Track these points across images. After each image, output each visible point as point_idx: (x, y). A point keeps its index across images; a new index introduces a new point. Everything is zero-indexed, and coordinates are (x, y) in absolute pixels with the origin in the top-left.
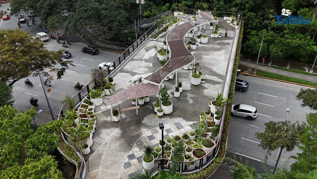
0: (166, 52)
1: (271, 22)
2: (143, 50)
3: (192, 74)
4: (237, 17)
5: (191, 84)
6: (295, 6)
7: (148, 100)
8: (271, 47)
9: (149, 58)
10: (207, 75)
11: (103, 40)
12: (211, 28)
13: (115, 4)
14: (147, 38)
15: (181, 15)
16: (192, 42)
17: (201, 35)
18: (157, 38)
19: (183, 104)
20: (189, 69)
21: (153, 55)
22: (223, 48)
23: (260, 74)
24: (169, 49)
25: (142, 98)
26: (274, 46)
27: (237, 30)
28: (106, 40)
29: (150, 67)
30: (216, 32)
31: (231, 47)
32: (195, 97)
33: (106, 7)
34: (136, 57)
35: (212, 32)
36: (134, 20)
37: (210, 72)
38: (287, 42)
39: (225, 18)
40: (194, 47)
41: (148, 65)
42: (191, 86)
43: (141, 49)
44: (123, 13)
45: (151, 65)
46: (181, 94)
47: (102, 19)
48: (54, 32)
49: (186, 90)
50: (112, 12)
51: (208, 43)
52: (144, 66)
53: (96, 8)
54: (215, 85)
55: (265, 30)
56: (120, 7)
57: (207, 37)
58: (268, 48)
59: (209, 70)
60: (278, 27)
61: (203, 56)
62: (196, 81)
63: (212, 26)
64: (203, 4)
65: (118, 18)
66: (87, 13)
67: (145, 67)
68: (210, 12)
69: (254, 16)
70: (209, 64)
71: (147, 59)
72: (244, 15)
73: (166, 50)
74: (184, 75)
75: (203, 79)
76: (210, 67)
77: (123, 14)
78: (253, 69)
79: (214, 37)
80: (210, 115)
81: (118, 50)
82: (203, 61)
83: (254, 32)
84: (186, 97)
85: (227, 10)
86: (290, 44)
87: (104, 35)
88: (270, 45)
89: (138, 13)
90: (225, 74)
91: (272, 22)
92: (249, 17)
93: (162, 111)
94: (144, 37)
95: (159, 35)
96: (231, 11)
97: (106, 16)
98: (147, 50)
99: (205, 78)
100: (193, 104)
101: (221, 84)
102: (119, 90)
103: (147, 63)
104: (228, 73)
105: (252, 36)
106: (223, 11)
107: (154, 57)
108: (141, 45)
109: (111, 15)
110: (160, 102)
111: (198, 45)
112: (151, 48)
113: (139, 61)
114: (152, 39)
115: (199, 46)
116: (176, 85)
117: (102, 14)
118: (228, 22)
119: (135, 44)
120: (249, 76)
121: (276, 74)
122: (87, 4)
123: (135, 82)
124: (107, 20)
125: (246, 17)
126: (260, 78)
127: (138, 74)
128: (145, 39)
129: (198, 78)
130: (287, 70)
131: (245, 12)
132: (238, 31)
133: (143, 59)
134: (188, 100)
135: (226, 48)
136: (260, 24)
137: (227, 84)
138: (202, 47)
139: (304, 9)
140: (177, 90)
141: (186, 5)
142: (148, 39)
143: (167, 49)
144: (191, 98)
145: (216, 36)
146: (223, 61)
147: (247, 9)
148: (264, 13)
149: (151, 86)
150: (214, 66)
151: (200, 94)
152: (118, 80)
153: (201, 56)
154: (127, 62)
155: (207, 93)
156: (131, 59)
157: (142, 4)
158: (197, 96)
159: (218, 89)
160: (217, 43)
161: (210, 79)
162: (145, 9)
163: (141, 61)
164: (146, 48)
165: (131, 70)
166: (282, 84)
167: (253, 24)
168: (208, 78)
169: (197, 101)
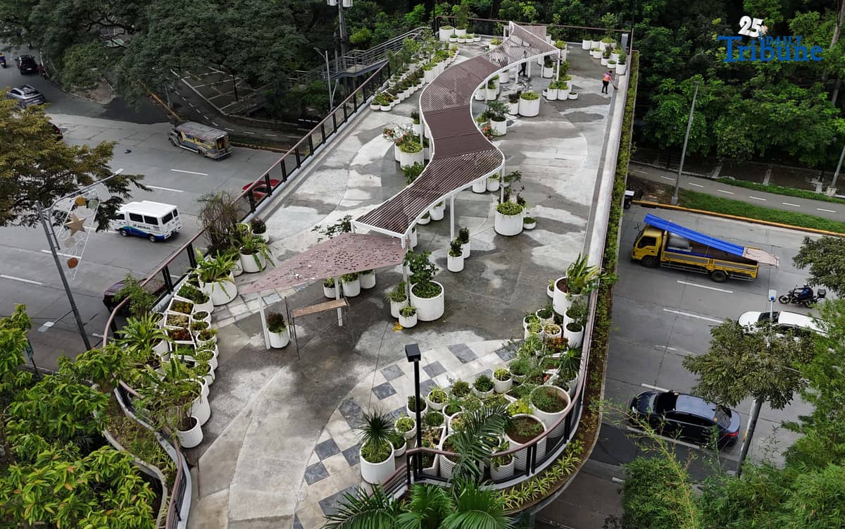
0: (419, 142)
1: (717, 55)
2: (352, 140)
3: (498, 203)
4: (619, 40)
5: (495, 234)
6: (780, 7)
7: (371, 281)
8: (717, 126)
9: (370, 162)
10: (538, 207)
11: (234, 116)
12: (549, 72)
13: (265, 8)
14: (364, 106)
15: (461, 38)
16: (495, 112)
17: (519, 92)
18: (392, 104)
19: (473, 291)
20: (487, 192)
21: (383, 154)
22: (582, 130)
23: (689, 202)
24: (429, 134)
25: (354, 277)
26: (726, 123)
27: (620, 77)
28: (244, 113)
29: (374, 188)
30: (561, 83)
31: (606, 127)
32: (507, 270)
33: (237, 16)
34: (331, 161)
35: (551, 84)
36: (324, 54)
37: (550, 200)
38: (762, 110)
39: (586, 44)
40: (499, 127)
41: (368, 182)
42: (495, 238)
43: (345, 137)
44: (290, 33)
45: (377, 181)
46: (468, 262)
47: (228, 53)
48: (84, 94)
49: (482, 249)
50: (259, 31)
51: (540, 116)
52: (356, 185)
53: (209, 19)
54: (565, 233)
55: (699, 76)
56: (280, 15)
57: (537, 98)
58: (709, 129)
59: (544, 192)
60: (735, 68)
61: (528, 154)
62: (511, 225)
63: (551, 67)
64: (521, 4)
65: (277, 47)
66: (183, 33)
67: (360, 188)
68: (544, 28)
69: (669, 36)
70: (545, 175)
71: (366, 165)
72: (639, 35)
73: (419, 137)
74: (475, 209)
75: (529, 218)
76: (548, 183)
77: (292, 36)
78: (671, 190)
79: (557, 99)
80: (551, 319)
81: (280, 142)
82: (527, 167)
83: (668, 83)
84: (483, 271)
85: (591, 21)
86: (770, 117)
87: (237, 100)
88: (716, 118)
89: (335, 34)
90: (590, 203)
91: (719, 52)
92: (654, 40)
93: (414, 313)
94: (355, 103)
95: (399, 95)
96: (603, 25)
97: (239, 44)
98: (365, 139)
99: (535, 216)
100: (502, 290)
101: (579, 232)
102: (282, 256)
103: (366, 178)
104: (600, 200)
105: (665, 94)
106: (582, 25)
107: (385, 158)
108: (344, 124)
109: (254, 40)
110: (406, 288)
111: (510, 122)
112: (375, 133)
113: (343, 172)
114: (376, 107)
115: (513, 125)
116: (453, 237)
117: (229, 37)
118: (596, 55)
119: (328, 120)
120: (657, 209)
121: (735, 202)
122: (183, 8)
123: (333, 232)
124: (244, 54)
125: (645, 42)
126: (694, 215)
127: (340, 209)
128: (356, 109)
129: (515, 214)
130: (765, 190)
131: (642, 25)
132: (622, 82)
133: (351, 165)
134: (488, 280)
135: (592, 130)
136: (686, 59)
137: (599, 232)
138: (523, 127)
139: (806, 15)
140: (456, 251)
141: (473, 9)
142: (366, 107)
143: (424, 136)
144: (496, 273)
145: (563, 95)
146: (585, 167)
147: (646, 17)
148: (696, 29)
149: (380, 242)
150: (559, 181)
151: (522, 261)
152: (279, 229)
153: (521, 154)
154: (305, 174)
155: (543, 257)
156: (317, 165)
157: (344, 8)
158: (514, 267)
159: (571, 246)
160: (565, 115)
161: (549, 219)
162: (354, 23)
163: (349, 172)
164: (359, 134)
165: (317, 198)
166: (752, 230)
167: (666, 59)
168: (543, 216)
169: (515, 281)
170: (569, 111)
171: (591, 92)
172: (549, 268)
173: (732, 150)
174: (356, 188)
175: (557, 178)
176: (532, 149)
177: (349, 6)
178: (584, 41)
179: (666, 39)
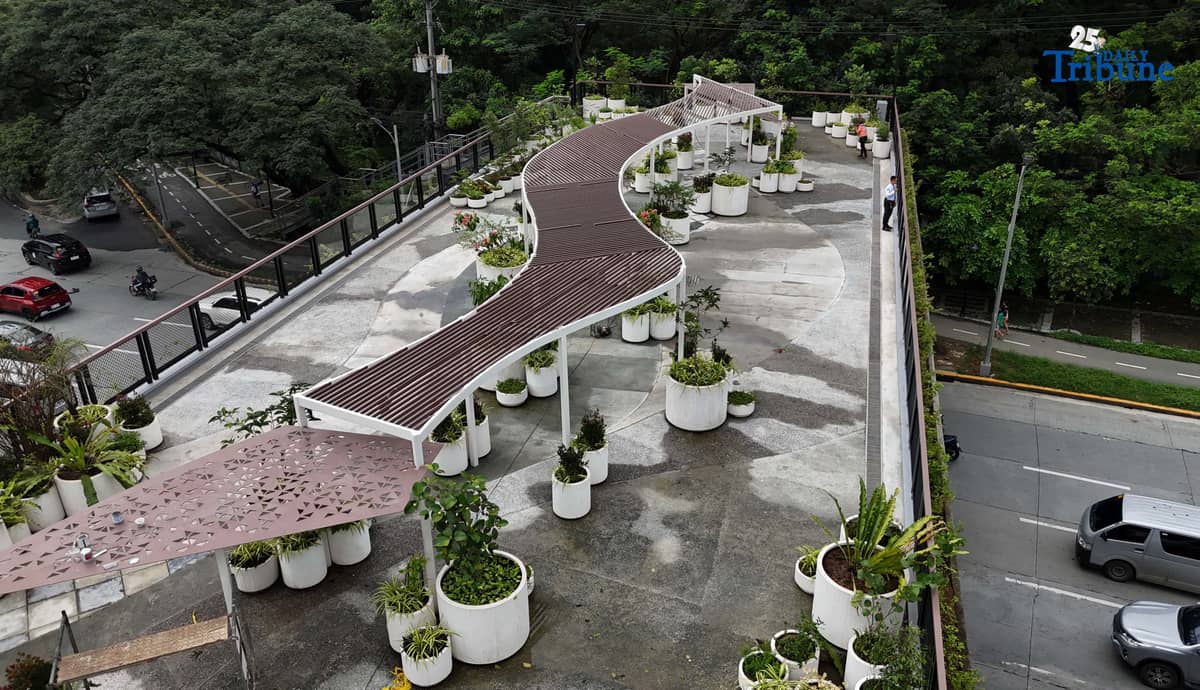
0: (523, 250)
1: (1035, 132)
2: (406, 251)
3: (671, 361)
4: (874, 111)
5: (666, 428)
7: (359, 546)
8: (1047, 244)
9: (428, 288)
10: (758, 371)
11: (262, 239)
12: (761, 153)
13: (297, 56)
14: (438, 199)
15: (617, 112)
16: (668, 203)
17: (712, 176)
18: (489, 197)
19: (611, 571)
20: (651, 341)
21: (456, 274)
22: (828, 236)
23: (1011, 371)
25: (309, 539)
26: (1063, 240)
27: (882, 162)
28: (276, 235)
30: (783, 163)
31: (871, 231)
32: (693, 515)
33: (250, 70)
34: (354, 286)
35: (767, 164)
36: (392, 130)
37: (778, 355)
38: (1130, 213)
39: (818, 118)
40: (676, 229)
41: (415, 322)
42: (666, 435)
43: (392, 247)
45: (433, 320)
46: (602, 494)
47: (232, 127)
48: (43, 209)
49: (637, 462)
50: (283, 92)
51: (750, 214)
52: (388, 329)
53: (201, 74)
54: (819, 426)
55: (1010, 166)
56: (323, 69)
57: (744, 183)
58: (1033, 251)
59: (766, 342)
60: (1071, 150)
61: (731, 274)
62: (700, 408)
63: (765, 144)
64: (711, 63)
65: (311, 117)
66: (155, 94)
67: (395, 334)
68: (751, 86)
69: (950, 105)
70: (767, 310)
71: (418, 294)
72: (905, 105)
74: (626, 374)
75: (741, 394)
76: (775, 325)
78: (975, 353)
79: (778, 191)
83: (958, 178)
84: (637, 517)
85: (825, 86)
86: (1144, 222)
87: (272, 217)
88: (1042, 232)
89: (425, 117)
90: (865, 363)
91: (1039, 127)
92: (929, 111)
94: (420, 190)
95: (501, 183)
98: (426, 251)
99: (753, 388)
100: (683, 569)
101: (852, 424)
103: (414, 315)
104: (884, 358)
105: (952, 195)
106: (810, 90)
107: (460, 280)
108: (396, 226)
109: (273, 106)
110: (429, 575)
111: (697, 224)
112: (449, 240)
113: (370, 305)
114: (461, 202)
115: (701, 229)
116: (567, 437)
118: (836, 132)
120: (956, 382)
121: (1093, 372)
122: (161, 58)
124: (256, 129)
126: (1018, 392)
128: (422, 203)
129: (710, 383)
130: (1138, 351)
131: (908, 89)
132: (887, 168)
133: (391, 292)
134: (648, 541)
135: (848, 236)
136: (980, 141)
137: (892, 420)
138: (719, 231)
139: (1181, 68)
140: (572, 467)
141: (638, 74)
142: (443, 201)
144: (668, 521)
145: (788, 183)
146: (845, 296)
147: (914, 78)
150: (796, 321)
151: (727, 493)
152: (196, 417)
153: (718, 274)
154: (294, 308)
155: (776, 483)
156: (324, 293)
157: (442, 77)
158: (710, 507)
159: (838, 456)
160: (793, 214)
161: (782, 396)
162: (454, 100)
163: (381, 305)
164: (420, 242)
165: (301, 353)
166: (1135, 421)
167: (950, 140)
168: (769, 389)
169: (713, 543)
170: (800, 208)
171: (835, 181)
172: (793, 509)
173: (1080, 283)
174: (387, 333)
175: (793, 317)
176: (738, 265)
177: (445, 72)
178: (815, 113)
179: (947, 110)
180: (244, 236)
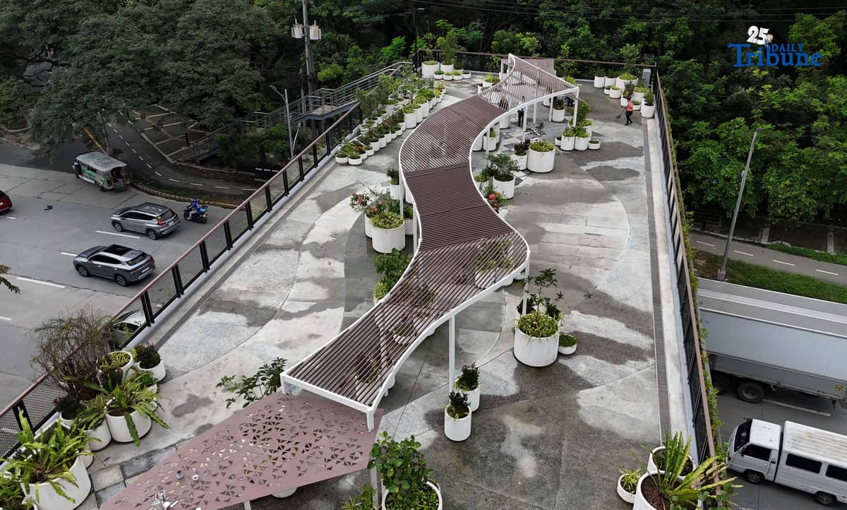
0: (399, 212)
1: (761, 94)
2: (309, 205)
4: (640, 76)
5: (515, 365)
6: (836, 37)
8: (768, 181)
9: (331, 239)
10: (575, 314)
11: (182, 164)
12: (559, 115)
13: (212, 38)
14: (327, 158)
15: (448, 74)
16: (499, 170)
17: (528, 141)
18: (363, 156)
19: (490, 484)
21: (349, 226)
22: (614, 191)
23: (740, 276)
24: (410, 198)
26: (780, 177)
27: (649, 122)
28: (193, 161)
29: (334, 280)
30: (579, 129)
31: (645, 187)
32: (542, 438)
33: (178, 48)
34: (278, 237)
35: (567, 130)
36: (283, 93)
37: (589, 300)
38: (830, 161)
39: (599, 81)
40: (505, 189)
41: (326, 270)
42: (516, 370)
43: (299, 202)
44: (242, 67)
45: (338, 268)
46: (478, 418)
47: (166, 91)
48: (15, 137)
49: (498, 393)
50: (203, 65)
51: (556, 171)
52: (307, 276)
53: (142, 52)
54: (623, 363)
55: (741, 120)
56: (232, 47)
57: (551, 149)
58: (757, 184)
59: (579, 288)
60: (788, 109)
61: (548, 227)
62: (540, 352)
63: (562, 109)
64: (518, 35)
65: (224, 85)
66: (109, 68)
67: (314, 281)
68: (551, 61)
69: (698, 71)
70: (576, 260)
71: (324, 244)
72: (661, 70)
73: (398, 205)
74: (482, 316)
75: (567, 337)
76: (582, 272)
77: (243, 72)
78: (716, 261)
79: (574, 149)
81: (232, 196)
82: (553, 247)
83: (702, 127)
84: (503, 440)
85: (603, 54)
86: (840, 170)
87: (188, 145)
88: (764, 170)
89: (301, 71)
90: (650, 307)
92: (681, 75)
94: (315, 154)
95: (372, 144)
96: (621, 59)
97: (178, 82)
98: (325, 204)
99: (573, 329)
100: (539, 483)
101: (645, 360)
102: (181, 406)
103: (324, 263)
104: (663, 301)
105: (697, 140)
106: (591, 59)
107: (352, 232)
108: (300, 184)
109: (196, 76)
110: (375, 497)
111: (519, 181)
112: (339, 195)
113: (292, 254)
114: (344, 160)
115: (521, 184)
116: (453, 379)
117: (166, 73)
118: (613, 94)
119: (277, 178)
121: (800, 277)
123: (251, 387)
124: (184, 94)
125: (670, 78)
127: (282, 317)
128: (316, 162)
129: (548, 335)
130: (832, 260)
131: (665, 57)
132: (653, 126)
133: (305, 243)
134: (513, 459)
135: (627, 191)
136: (719, 99)
137: (673, 357)
138: (535, 187)
141: (461, 42)
142: (330, 160)
143: (404, 200)
144: (526, 443)
145: (582, 144)
146: (632, 247)
147: (669, 49)
148: (728, 64)
149: (329, 416)
150: (598, 270)
151: (563, 419)
152: (185, 353)
153: (538, 226)
154: (238, 257)
155: (597, 411)
156: (257, 243)
157: (313, 42)
158: (553, 431)
159: (638, 387)
160: (588, 170)
161: (594, 335)
162: (322, 58)
163: (300, 255)
164: (320, 196)
165: (250, 297)
167: (696, 98)
168: (585, 330)
169: (558, 461)
170: (592, 165)
171: (615, 140)
172: (611, 433)
173: (792, 211)
174: (308, 280)
175: (593, 265)
176: (553, 218)
177: (317, 39)
178: (596, 78)
179: (695, 75)
180: (168, 162)
